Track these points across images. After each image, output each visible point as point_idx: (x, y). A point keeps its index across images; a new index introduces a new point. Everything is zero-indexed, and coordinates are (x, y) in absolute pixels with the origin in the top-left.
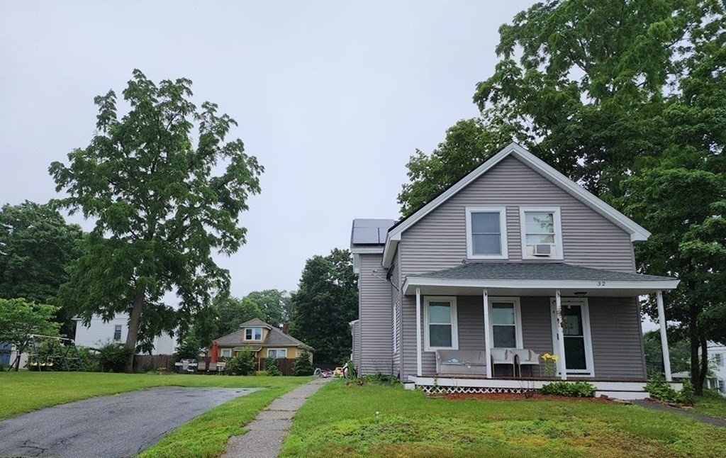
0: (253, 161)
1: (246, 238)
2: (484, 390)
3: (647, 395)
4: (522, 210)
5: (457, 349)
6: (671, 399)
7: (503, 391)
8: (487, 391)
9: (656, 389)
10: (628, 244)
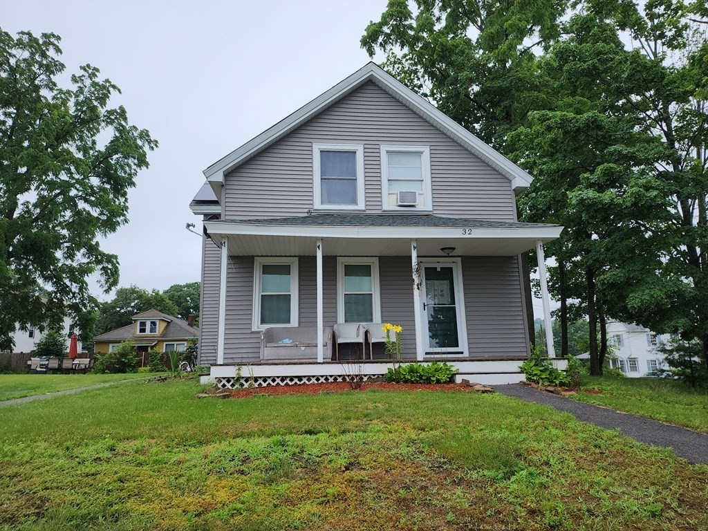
0: (145, 135)
1: (128, 216)
2: (309, 380)
3: (523, 377)
4: (384, 149)
5: (297, 326)
6: (552, 382)
7: (335, 379)
8: (314, 380)
9: (534, 368)
10: (509, 193)
